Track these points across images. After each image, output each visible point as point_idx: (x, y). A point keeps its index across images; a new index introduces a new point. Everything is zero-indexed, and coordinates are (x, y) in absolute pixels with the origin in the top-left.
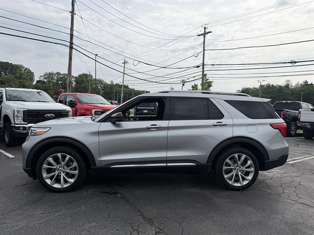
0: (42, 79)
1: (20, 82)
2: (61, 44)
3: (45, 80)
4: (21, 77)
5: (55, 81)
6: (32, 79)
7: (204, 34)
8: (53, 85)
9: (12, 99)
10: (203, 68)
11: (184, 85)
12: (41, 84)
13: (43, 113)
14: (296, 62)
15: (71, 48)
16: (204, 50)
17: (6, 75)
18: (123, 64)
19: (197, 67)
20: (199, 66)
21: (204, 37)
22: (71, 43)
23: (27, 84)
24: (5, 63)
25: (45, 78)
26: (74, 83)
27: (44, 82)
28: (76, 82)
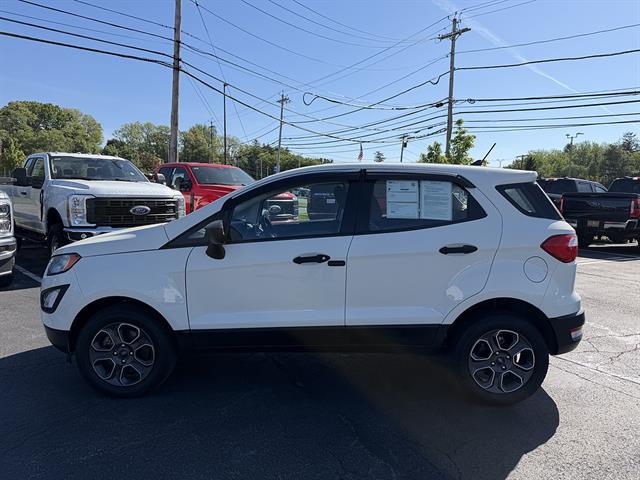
0: (118, 137)
2: (156, 61)
3: (125, 140)
4: (76, 134)
5: (143, 141)
6: (97, 139)
7: (453, 35)
8: (140, 150)
9: (63, 175)
10: (450, 108)
11: (405, 145)
12: (117, 147)
13: (127, 205)
15: (177, 69)
16: (453, 69)
17: (49, 129)
18: (280, 104)
20: (442, 104)
21: (453, 40)
22: (177, 59)
24: (45, 105)
25: (124, 136)
26: (182, 146)
27: (122, 144)
28: (184, 142)
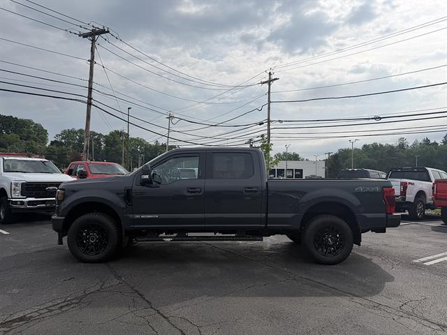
0: (59, 139)
1: (28, 144)
2: (76, 100)
3: (63, 141)
4: (29, 137)
5: (76, 142)
6: (44, 140)
7: (269, 82)
8: (74, 147)
9: (11, 170)
10: (269, 125)
12: (57, 146)
13: (44, 186)
14: (381, 118)
15: (89, 104)
16: (269, 102)
17: (9, 134)
19: (260, 124)
21: (270, 85)
22: (90, 98)
23: (37, 146)
24: (7, 117)
25: (63, 138)
26: (103, 145)
27: (61, 144)
28: (106, 142)
